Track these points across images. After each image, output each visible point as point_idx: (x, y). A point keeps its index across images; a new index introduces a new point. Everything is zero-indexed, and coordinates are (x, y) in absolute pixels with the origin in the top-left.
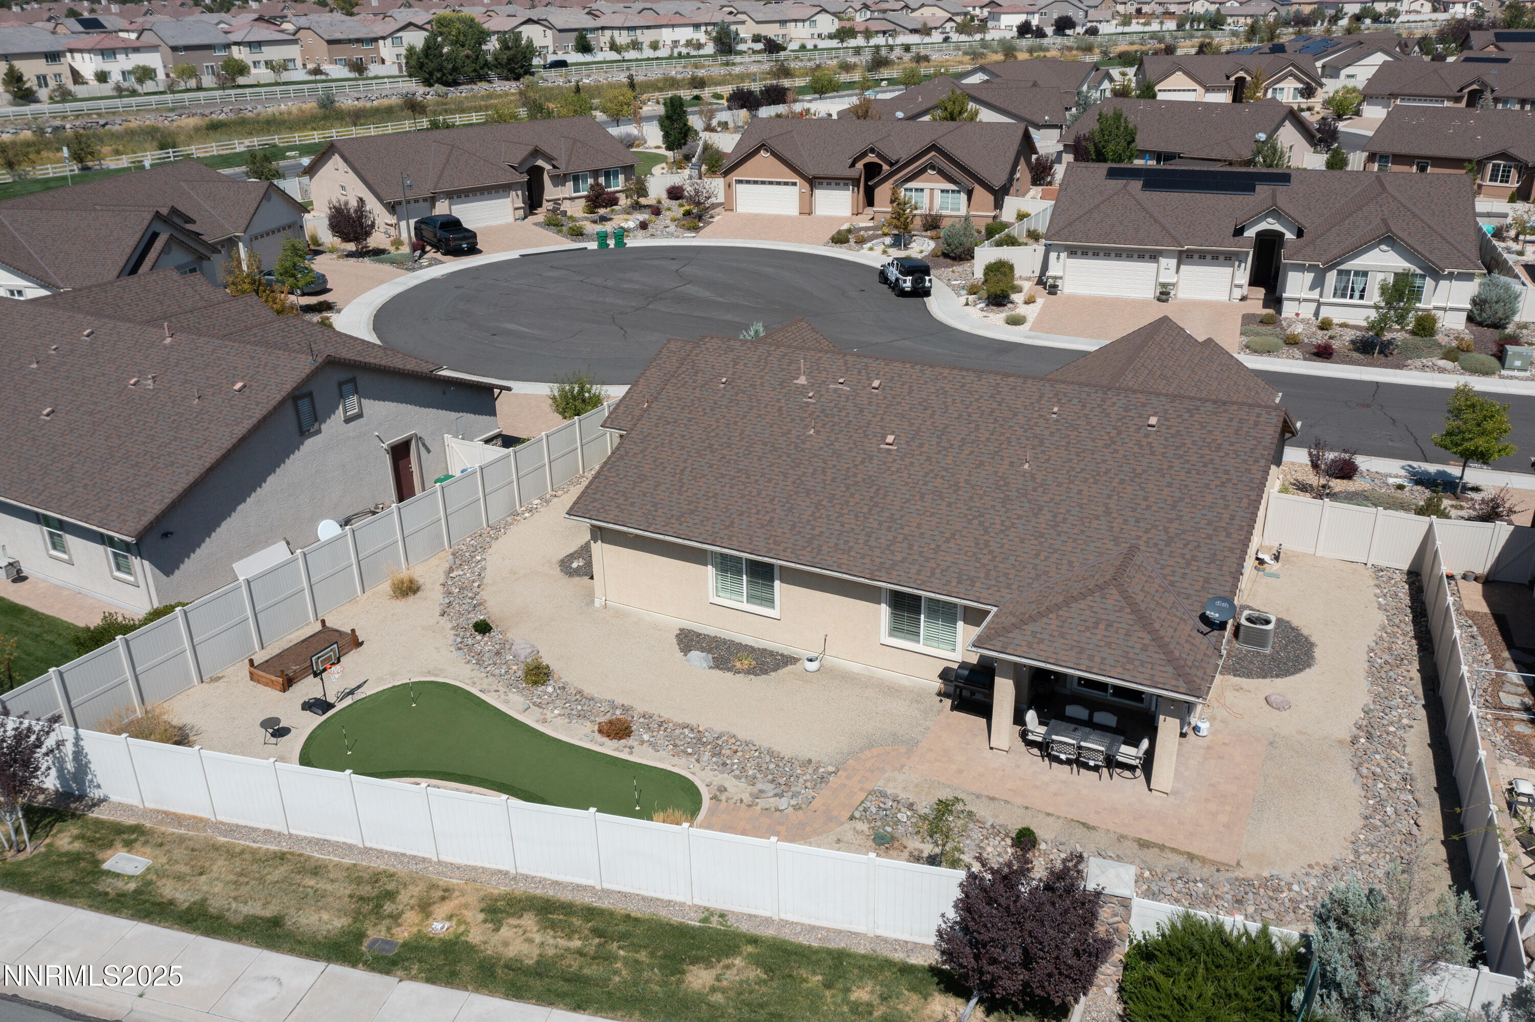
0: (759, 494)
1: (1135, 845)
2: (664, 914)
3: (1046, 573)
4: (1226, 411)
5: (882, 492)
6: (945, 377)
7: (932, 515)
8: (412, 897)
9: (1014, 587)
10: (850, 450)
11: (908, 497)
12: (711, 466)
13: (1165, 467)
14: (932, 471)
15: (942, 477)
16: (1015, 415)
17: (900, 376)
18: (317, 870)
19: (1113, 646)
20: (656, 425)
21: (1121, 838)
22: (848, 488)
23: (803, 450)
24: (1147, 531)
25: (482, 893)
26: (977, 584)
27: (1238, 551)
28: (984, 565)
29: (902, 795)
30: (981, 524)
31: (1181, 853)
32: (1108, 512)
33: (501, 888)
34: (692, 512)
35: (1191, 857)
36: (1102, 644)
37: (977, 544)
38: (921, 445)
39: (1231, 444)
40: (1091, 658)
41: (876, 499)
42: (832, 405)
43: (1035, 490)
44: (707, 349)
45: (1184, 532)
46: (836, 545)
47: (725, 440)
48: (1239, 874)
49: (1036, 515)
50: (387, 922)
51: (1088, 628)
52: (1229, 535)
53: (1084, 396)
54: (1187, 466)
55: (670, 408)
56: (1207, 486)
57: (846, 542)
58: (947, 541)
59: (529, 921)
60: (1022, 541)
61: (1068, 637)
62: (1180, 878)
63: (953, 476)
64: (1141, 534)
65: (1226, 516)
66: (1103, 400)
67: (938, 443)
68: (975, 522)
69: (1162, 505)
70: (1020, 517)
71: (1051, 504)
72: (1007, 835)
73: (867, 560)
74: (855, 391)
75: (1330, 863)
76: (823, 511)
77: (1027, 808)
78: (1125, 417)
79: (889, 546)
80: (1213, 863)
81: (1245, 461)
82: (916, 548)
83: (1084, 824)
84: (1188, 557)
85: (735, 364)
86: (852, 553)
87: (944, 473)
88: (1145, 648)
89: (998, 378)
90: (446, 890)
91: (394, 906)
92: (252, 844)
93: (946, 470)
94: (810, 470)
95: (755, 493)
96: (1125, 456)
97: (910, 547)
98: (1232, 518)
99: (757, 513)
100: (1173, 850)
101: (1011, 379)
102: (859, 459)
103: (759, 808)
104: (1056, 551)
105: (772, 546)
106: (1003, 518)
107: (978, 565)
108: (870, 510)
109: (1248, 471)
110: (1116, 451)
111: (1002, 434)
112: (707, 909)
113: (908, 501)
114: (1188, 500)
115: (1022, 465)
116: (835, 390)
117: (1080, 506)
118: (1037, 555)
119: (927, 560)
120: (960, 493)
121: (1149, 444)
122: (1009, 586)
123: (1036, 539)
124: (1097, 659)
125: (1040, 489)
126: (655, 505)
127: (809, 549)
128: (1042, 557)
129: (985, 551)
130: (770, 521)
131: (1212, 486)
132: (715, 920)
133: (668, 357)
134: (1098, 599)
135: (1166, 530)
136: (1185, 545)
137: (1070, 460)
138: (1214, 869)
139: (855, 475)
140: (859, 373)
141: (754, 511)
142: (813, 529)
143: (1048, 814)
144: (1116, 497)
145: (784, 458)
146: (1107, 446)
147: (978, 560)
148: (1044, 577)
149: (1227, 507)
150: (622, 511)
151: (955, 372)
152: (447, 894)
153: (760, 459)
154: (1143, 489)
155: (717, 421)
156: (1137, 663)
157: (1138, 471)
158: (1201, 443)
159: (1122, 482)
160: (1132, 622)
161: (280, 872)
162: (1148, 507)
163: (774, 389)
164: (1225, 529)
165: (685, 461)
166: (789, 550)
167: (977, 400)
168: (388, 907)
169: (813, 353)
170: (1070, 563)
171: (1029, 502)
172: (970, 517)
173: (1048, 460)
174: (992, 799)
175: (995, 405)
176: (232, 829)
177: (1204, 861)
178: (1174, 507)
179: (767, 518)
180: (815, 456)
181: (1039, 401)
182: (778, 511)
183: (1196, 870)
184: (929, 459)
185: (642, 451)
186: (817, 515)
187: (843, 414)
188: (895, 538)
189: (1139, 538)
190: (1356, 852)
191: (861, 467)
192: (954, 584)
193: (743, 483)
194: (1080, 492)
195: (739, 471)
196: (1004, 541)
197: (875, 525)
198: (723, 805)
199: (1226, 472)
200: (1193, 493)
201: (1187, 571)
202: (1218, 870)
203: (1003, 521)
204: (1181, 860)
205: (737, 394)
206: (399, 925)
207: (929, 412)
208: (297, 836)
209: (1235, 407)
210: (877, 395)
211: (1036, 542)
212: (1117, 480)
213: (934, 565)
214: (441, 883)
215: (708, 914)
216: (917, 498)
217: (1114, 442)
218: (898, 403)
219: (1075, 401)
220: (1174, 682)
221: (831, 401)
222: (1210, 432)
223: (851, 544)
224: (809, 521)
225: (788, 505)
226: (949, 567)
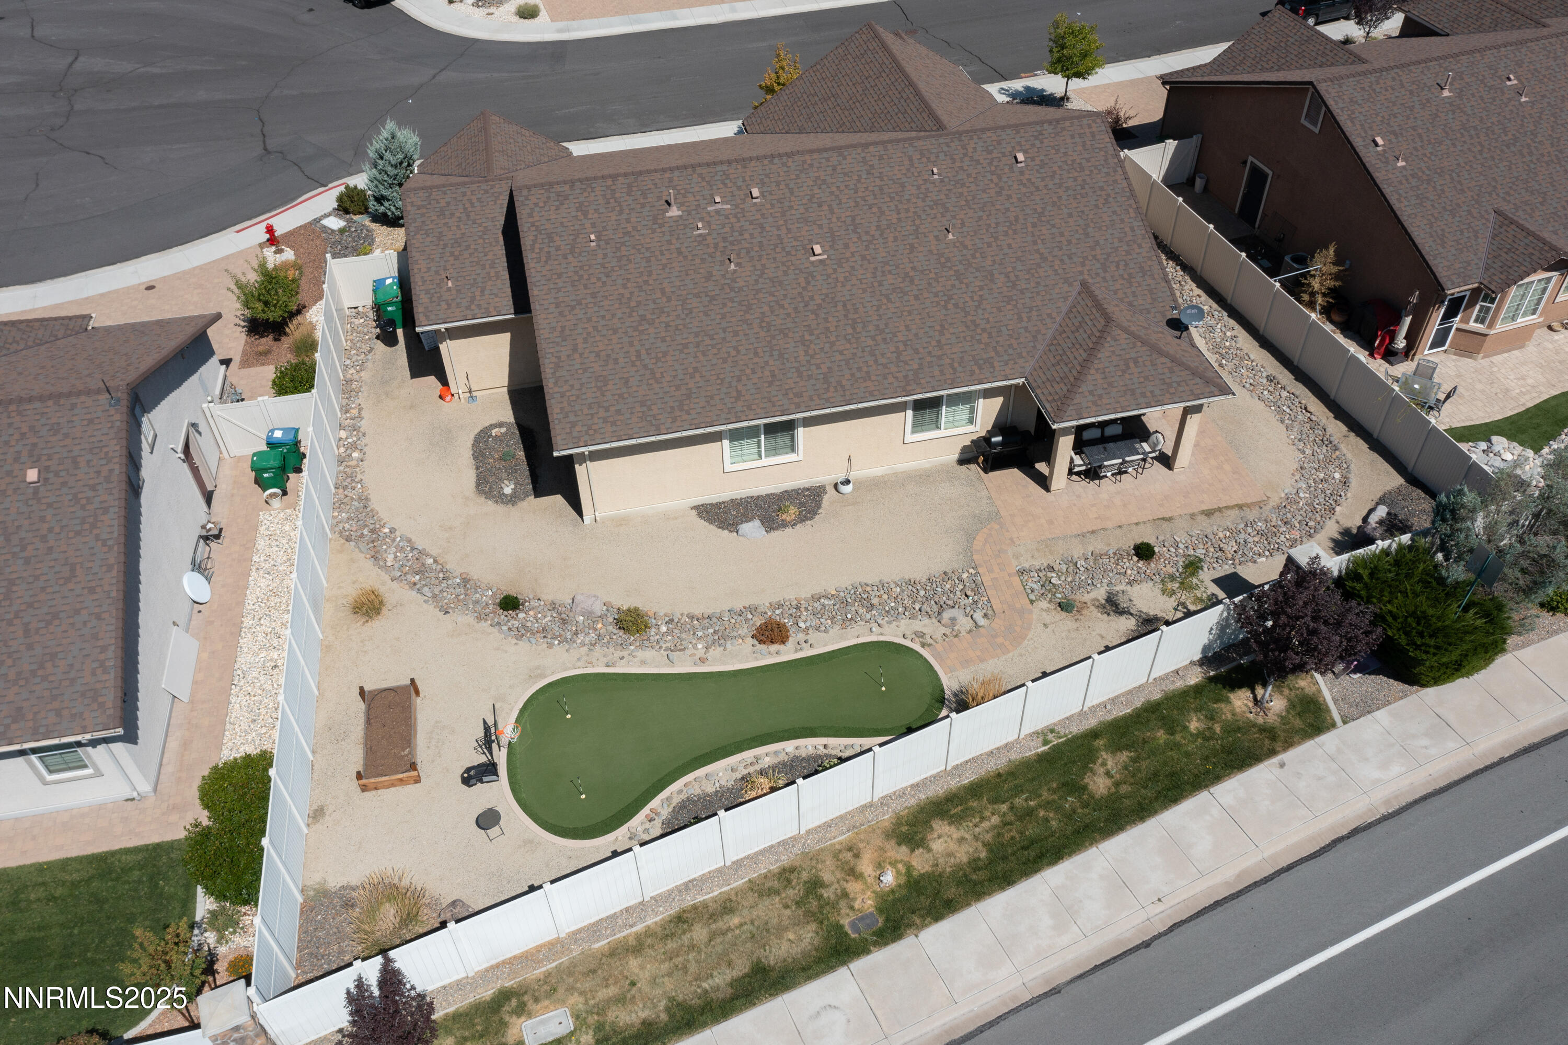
0: (738, 352)
1: (1203, 517)
2: (1014, 756)
3: (1039, 332)
4: (1063, 129)
5: (849, 307)
6: (811, 165)
7: (910, 313)
8: (833, 872)
9: (1024, 354)
10: (786, 273)
11: (876, 303)
12: (663, 340)
13: (1055, 199)
14: (876, 268)
15: (890, 272)
16: (903, 186)
17: (767, 176)
18: (727, 907)
19: (1151, 378)
20: (561, 314)
21: (1192, 516)
22: (817, 315)
23: (741, 289)
24: (1083, 264)
25: (879, 831)
26: (996, 364)
27: (1154, 258)
28: (987, 344)
29: (1037, 564)
30: (956, 305)
31: (1232, 507)
32: (1044, 259)
33: (886, 817)
34: (689, 396)
35: (1240, 507)
36: (1142, 380)
37: (967, 327)
38: (846, 246)
39: (1088, 160)
40: (1143, 395)
41: (851, 316)
42: (727, 229)
43: (974, 257)
44: (536, 205)
45: (1109, 255)
46: (853, 375)
47: (652, 306)
48: (1272, 503)
49: (992, 281)
50: (843, 904)
51: (1124, 372)
52: (1140, 246)
53: (945, 149)
54: (1070, 192)
55: (559, 290)
56: (1097, 206)
57: (859, 369)
58: (941, 333)
59: (940, 827)
60: (999, 310)
61: (1116, 384)
62: (1246, 526)
63: (897, 267)
64: (1080, 269)
65: (1127, 229)
66: (964, 147)
67: (860, 238)
68: (950, 306)
69: (1077, 236)
70: (981, 288)
71: (997, 266)
72: (1128, 555)
73: (891, 379)
74: (737, 206)
75: (1296, 466)
76: (812, 346)
77: (1120, 527)
78: (992, 159)
79: (898, 358)
80: (1253, 504)
81: (1108, 174)
82: (921, 350)
83: (1163, 519)
84: (1126, 276)
85: (585, 214)
86: (873, 378)
87: (887, 268)
88: (1172, 371)
89: (859, 150)
90: (850, 849)
91: (832, 889)
92: (634, 929)
93: (887, 263)
94: (766, 309)
95: (733, 353)
96: (1019, 199)
97: (917, 351)
98: (1133, 230)
99: (754, 372)
100: (1227, 508)
101: (871, 149)
102: (802, 280)
103: (963, 633)
104: (1031, 309)
105: (797, 400)
106: (970, 295)
107: (982, 346)
108: (854, 329)
109: (1115, 181)
110: (1009, 197)
111: (907, 211)
112: (1037, 733)
113: (879, 308)
114: (1092, 225)
115: (946, 237)
116: (718, 212)
117: (1018, 259)
118: (1020, 319)
119: (940, 358)
120: (916, 282)
121: (1029, 180)
122: (1020, 356)
123: (1008, 303)
124: (1148, 394)
125: (978, 255)
126: (642, 404)
127: (832, 389)
128: (1025, 319)
129: (979, 331)
130: (773, 376)
131: (1101, 206)
132: (1050, 736)
133: (423, 215)
134: (1112, 343)
135: (1094, 257)
136: (1118, 266)
137: (980, 218)
138: (1257, 508)
139: (812, 298)
140: (725, 184)
141: (748, 371)
142: (818, 367)
143: (1137, 524)
144: (1039, 241)
145: (729, 304)
146: (999, 194)
147: (979, 341)
148: (1040, 337)
149: (1122, 221)
150: (614, 423)
151: (815, 156)
152: (853, 850)
153: (706, 314)
154: (1054, 226)
155: (625, 286)
156: (1175, 385)
157: (1039, 210)
158: (1066, 167)
159: (1034, 225)
160: (1148, 353)
161: (699, 933)
162: (1069, 242)
163: (654, 231)
164: (1134, 241)
165: (631, 344)
166: (815, 398)
167: (859, 181)
168: (826, 893)
169: (658, 175)
170: (1049, 315)
171: (977, 270)
172: (942, 303)
173: (963, 224)
174: (1093, 532)
175: (878, 182)
176: (594, 930)
177: (1248, 506)
178: (1087, 235)
179: (767, 373)
180: (758, 291)
181: (912, 165)
182: (771, 362)
183: (1251, 515)
184: (864, 258)
185: (575, 349)
186: (811, 352)
187: (747, 236)
188: (897, 348)
189: (1081, 273)
190: (1299, 450)
191: (810, 288)
192: (977, 371)
193: (713, 346)
194: (1010, 246)
195: (697, 335)
196: (987, 316)
197: (870, 342)
198: (939, 647)
199: (1102, 189)
200: (1091, 216)
201: (1134, 289)
202: (1261, 508)
203: (972, 298)
204: (1235, 513)
205: (618, 249)
206: (855, 899)
207: (825, 208)
208: (660, 895)
209: (1067, 123)
210: (762, 205)
211: (1010, 307)
212: (1029, 225)
213: (949, 361)
214: (837, 847)
215: (1043, 735)
216: (885, 301)
217: (1002, 188)
218: (791, 207)
219: (942, 156)
220: (1207, 390)
221: (724, 227)
222: (1065, 154)
223: (865, 369)
224: (808, 361)
225: (776, 353)
226: (962, 358)
